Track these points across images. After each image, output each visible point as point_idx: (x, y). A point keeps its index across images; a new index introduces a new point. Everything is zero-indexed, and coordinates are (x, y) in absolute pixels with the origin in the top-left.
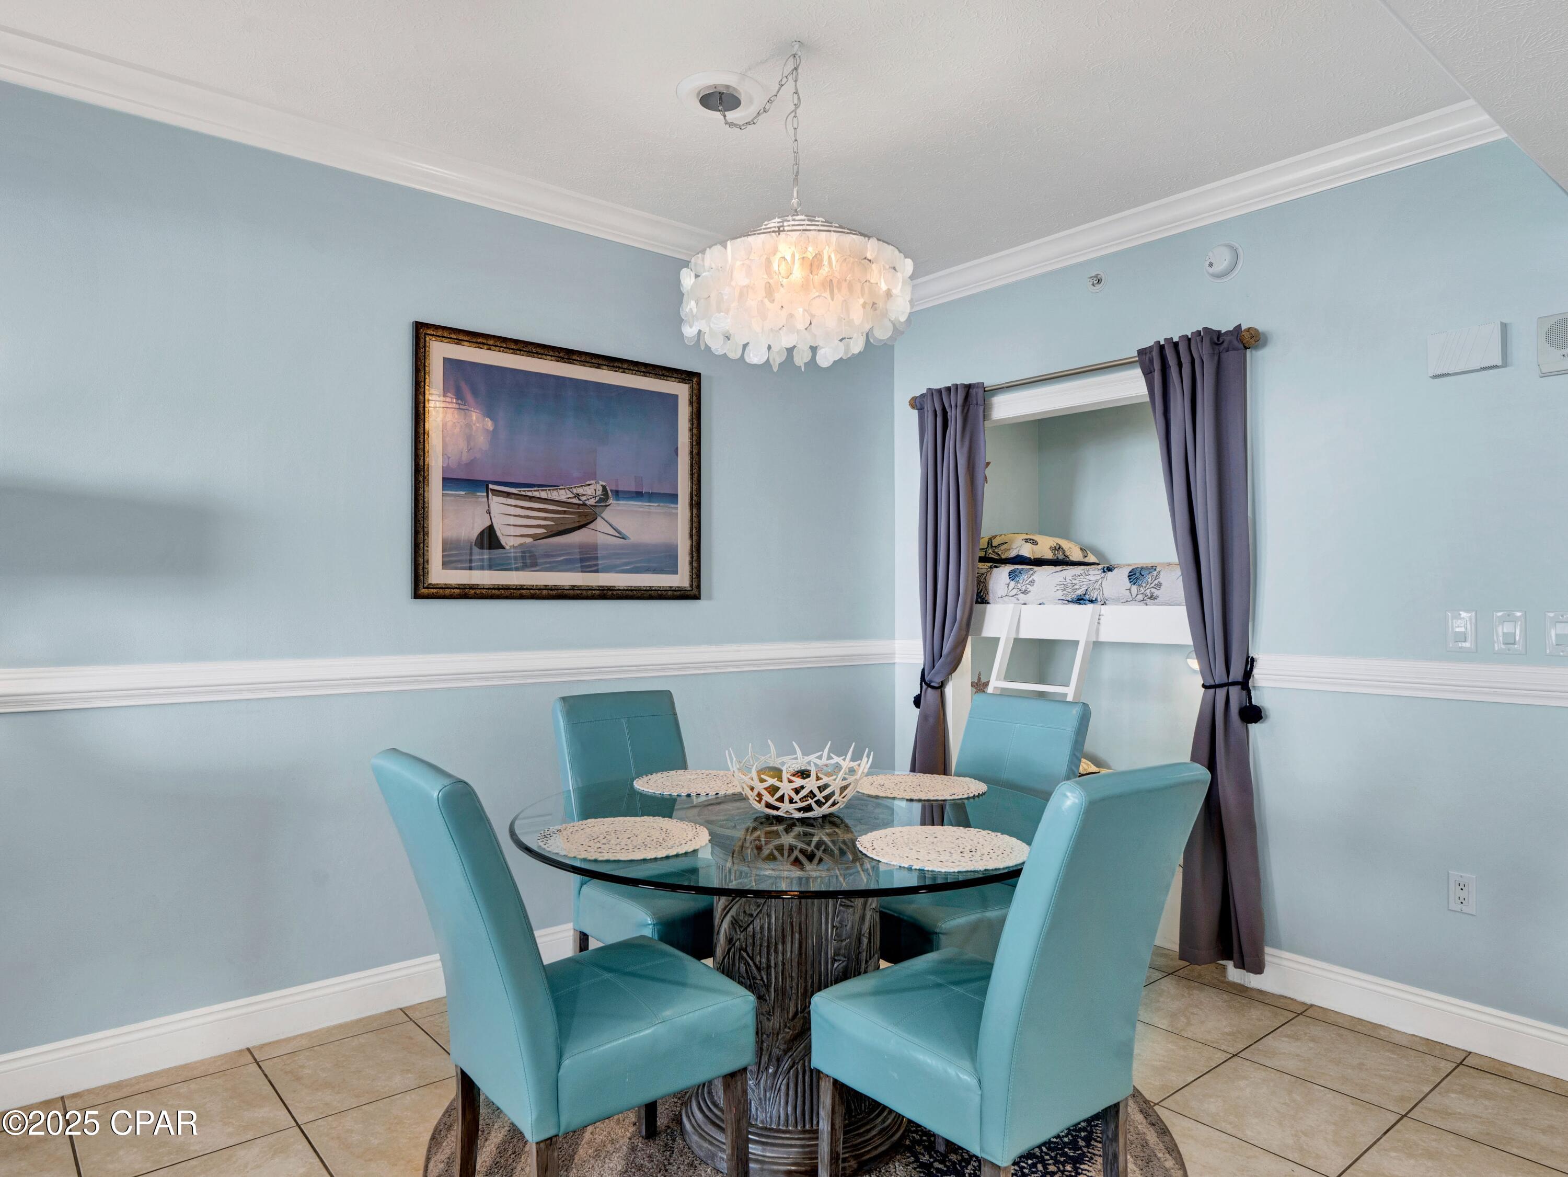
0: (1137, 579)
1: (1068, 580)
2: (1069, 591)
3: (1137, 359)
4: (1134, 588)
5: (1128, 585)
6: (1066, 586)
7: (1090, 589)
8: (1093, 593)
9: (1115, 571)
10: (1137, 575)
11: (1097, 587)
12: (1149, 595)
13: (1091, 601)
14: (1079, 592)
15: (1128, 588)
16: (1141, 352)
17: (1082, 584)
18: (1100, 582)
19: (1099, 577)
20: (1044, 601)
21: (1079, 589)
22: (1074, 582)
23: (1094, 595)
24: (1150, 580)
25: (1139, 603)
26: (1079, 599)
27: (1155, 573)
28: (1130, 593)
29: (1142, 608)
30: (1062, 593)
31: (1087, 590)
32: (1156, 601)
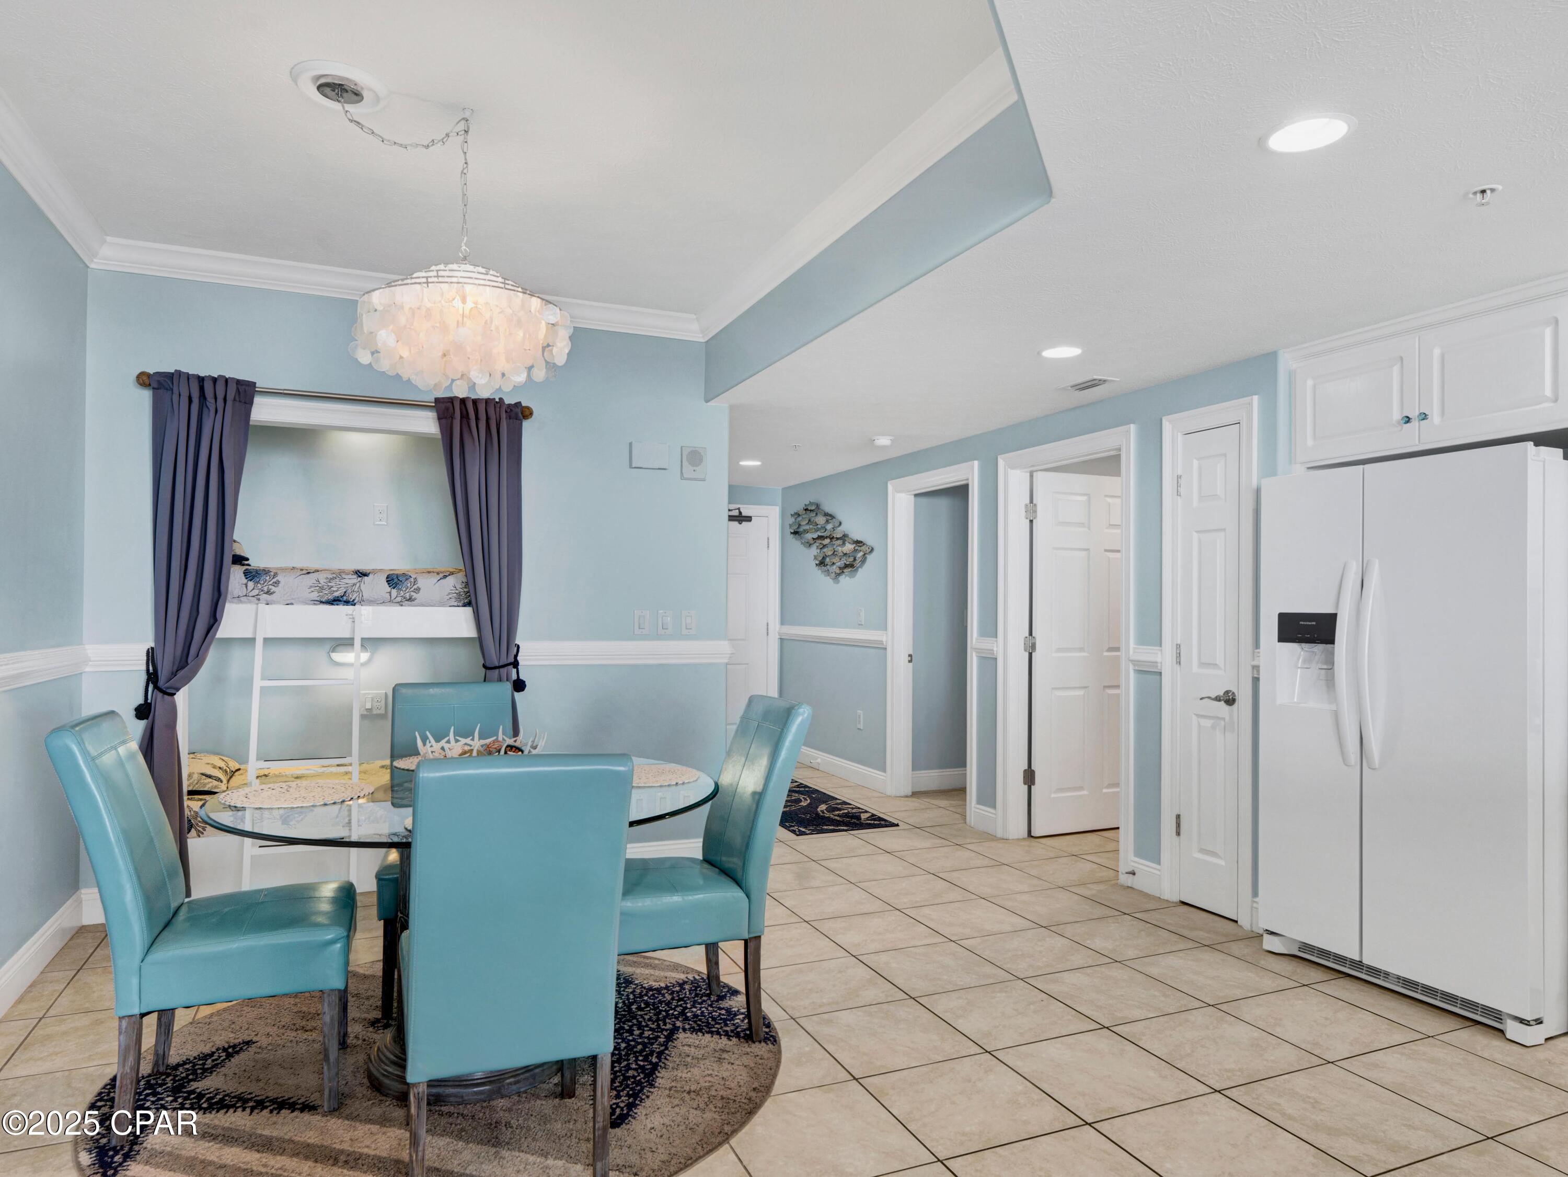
0: (396, 584)
1: (321, 582)
2: (326, 592)
3: (434, 404)
4: (394, 592)
5: (389, 589)
6: (322, 588)
7: (349, 591)
8: (352, 595)
9: (371, 576)
10: (396, 580)
11: (356, 590)
12: (408, 598)
13: (347, 603)
14: (337, 594)
15: (389, 591)
16: (437, 400)
17: (339, 586)
18: (358, 585)
19: (355, 581)
20: (293, 601)
21: (337, 591)
22: (330, 584)
23: (353, 597)
24: (409, 585)
25: (395, 604)
26: (334, 600)
27: (412, 580)
28: (390, 595)
29: (397, 609)
30: (318, 595)
31: (345, 592)
32: (413, 602)
